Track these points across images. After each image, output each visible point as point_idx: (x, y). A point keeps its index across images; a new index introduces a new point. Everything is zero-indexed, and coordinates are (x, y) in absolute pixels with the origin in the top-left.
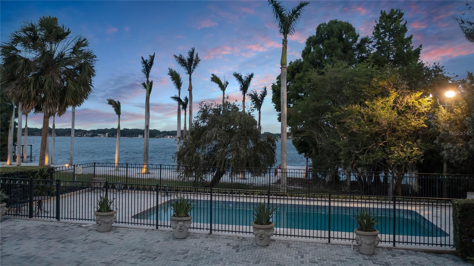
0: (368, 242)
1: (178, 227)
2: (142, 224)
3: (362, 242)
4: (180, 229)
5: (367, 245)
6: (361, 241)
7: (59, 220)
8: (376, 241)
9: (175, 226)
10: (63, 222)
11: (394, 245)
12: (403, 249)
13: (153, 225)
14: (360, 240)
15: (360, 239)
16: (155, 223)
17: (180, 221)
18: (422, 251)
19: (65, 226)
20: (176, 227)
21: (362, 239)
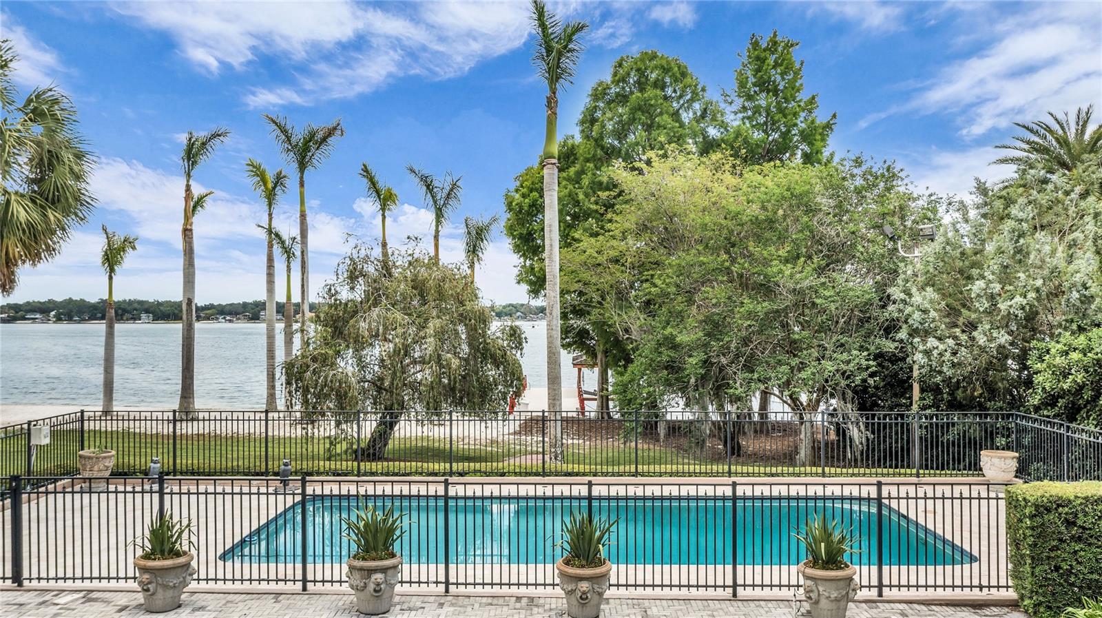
0: (834, 595)
1: (372, 586)
2: (263, 580)
3: (819, 595)
4: (375, 591)
5: (832, 601)
6: (816, 594)
7: (20, 585)
8: (850, 591)
9: (362, 584)
10: (36, 590)
11: (880, 595)
12: (900, 602)
13: (294, 581)
14: (816, 591)
15: (814, 588)
16: (299, 576)
17: (376, 570)
18: (941, 605)
19: (44, 602)
20: (365, 586)
21: (821, 589)
